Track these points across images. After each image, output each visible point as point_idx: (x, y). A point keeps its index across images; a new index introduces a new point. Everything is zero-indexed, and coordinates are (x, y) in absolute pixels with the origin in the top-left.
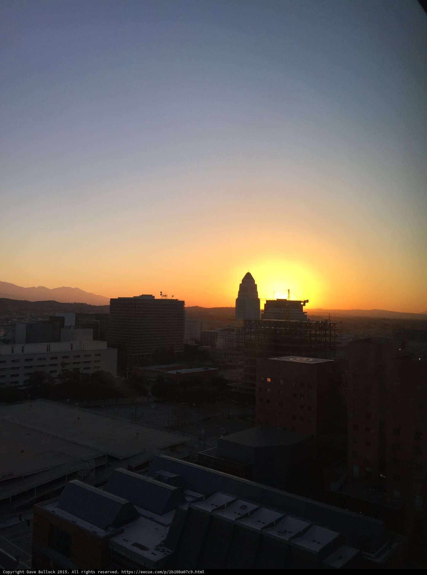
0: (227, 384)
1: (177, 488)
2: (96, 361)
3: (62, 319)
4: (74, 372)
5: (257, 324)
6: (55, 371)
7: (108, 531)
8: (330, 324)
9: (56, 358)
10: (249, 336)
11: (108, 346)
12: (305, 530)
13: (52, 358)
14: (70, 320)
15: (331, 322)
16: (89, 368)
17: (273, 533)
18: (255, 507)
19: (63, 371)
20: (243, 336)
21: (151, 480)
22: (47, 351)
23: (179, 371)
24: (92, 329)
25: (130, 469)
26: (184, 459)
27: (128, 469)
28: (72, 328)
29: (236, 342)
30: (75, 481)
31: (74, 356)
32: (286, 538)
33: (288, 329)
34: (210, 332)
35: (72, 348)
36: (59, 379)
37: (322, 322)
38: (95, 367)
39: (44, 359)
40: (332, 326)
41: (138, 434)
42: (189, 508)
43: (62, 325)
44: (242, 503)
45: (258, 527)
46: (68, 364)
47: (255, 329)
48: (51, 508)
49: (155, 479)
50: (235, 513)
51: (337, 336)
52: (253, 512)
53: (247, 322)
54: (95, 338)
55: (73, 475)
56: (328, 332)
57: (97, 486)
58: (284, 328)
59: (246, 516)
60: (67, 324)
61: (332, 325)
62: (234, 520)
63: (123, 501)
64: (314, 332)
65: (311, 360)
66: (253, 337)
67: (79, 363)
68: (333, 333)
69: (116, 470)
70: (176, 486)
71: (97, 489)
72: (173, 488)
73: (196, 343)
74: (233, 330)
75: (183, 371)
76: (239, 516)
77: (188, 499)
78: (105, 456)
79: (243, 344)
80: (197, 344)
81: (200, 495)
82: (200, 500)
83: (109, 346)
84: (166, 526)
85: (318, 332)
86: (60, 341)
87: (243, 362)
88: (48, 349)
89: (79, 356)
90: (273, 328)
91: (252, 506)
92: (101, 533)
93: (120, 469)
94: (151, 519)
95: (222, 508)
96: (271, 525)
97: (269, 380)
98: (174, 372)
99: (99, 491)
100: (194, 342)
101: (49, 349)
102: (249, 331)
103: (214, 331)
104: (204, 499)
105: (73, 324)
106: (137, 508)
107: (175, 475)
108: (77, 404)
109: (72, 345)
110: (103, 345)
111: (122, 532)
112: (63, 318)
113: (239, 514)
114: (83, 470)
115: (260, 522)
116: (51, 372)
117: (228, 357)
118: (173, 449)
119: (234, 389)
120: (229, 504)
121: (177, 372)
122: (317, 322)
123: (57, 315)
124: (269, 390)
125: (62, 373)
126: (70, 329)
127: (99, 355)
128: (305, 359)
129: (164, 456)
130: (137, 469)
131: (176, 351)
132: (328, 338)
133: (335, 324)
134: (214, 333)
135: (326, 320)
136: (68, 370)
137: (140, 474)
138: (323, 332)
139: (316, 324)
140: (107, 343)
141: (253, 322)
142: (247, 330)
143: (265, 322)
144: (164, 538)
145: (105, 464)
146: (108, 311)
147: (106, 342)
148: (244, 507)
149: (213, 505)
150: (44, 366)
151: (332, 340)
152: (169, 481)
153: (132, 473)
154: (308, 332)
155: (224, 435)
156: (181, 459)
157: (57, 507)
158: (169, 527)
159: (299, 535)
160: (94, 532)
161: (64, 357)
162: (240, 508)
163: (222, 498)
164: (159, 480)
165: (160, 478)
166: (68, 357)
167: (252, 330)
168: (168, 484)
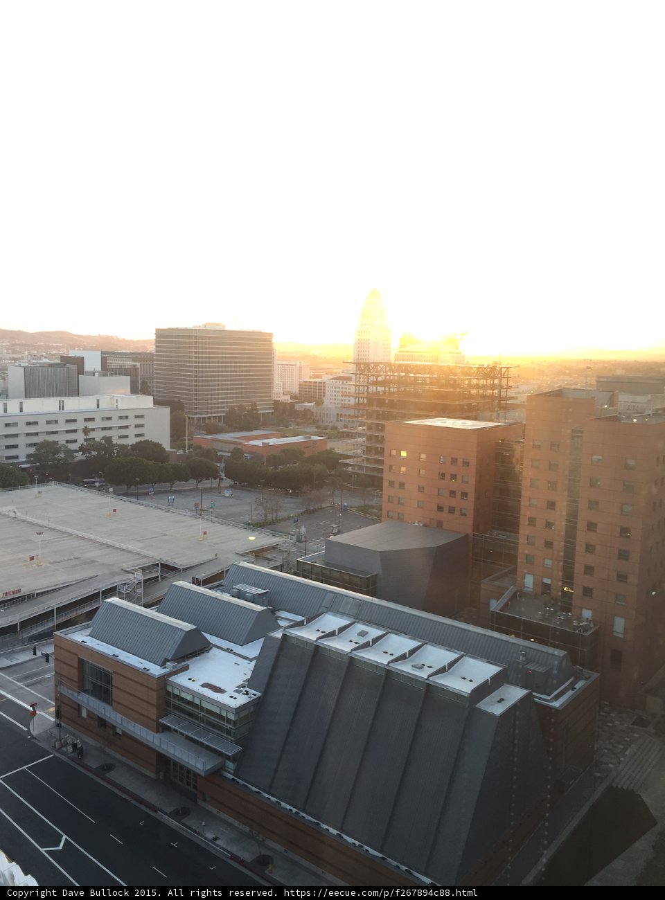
0: (340, 461)
1: (265, 608)
2: (137, 426)
3: (80, 362)
4: (103, 442)
5: (388, 369)
6: (75, 441)
7: (165, 668)
8: (501, 368)
9: (75, 421)
10: (375, 388)
11: (154, 404)
12: (451, 664)
13: (68, 421)
14: (93, 363)
15: (503, 366)
16: (126, 437)
17: (406, 668)
18: (379, 632)
19: (86, 440)
20: (366, 388)
21: (226, 597)
22: (60, 409)
23: (266, 441)
24: (129, 377)
25: (196, 582)
26: (275, 568)
27: (193, 583)
28: (97, 375)
29: (353, 397)
30: (114, 600)
31: (103, 419)
32: (424, 674)
33: (435, 376)
34: (315, 382)
35: (98, 406)
36: (81, 453)
37: (488, 365)
38: (137, 436)
39: (56, 422)
40: (503, 373)
41: (205, 533)
42: (284, 636)
43: (81, 371)
44: (360, 627)
45: (384, 660)
46: (93, 430)
47: (383, 377)
48: (79, 636)
49: (233, 596)
50: (351, 641)
51: (510, 387)
52: (376, 640)
53: (372, 365)
54: (135, 390)
55: (111, 592)
56: (496, 381)
57: (147, 606)
58: (428, 376)
59: (366, 645)
60: (88, 367)
61: (504, 370)
62: (349, 651)
63: (187, 626)
64: (474, 382)
65: (469, 425)
66: (380, 389)
67: (110, 428)
68: (504, 382)
69: (174, 583)
70: (263, 606)
71: (148, 610)
72: (259, 608)
73: (291, 399)
74: (349, 379)
75: (273, 441)
76: (357, 645)
77: (282, 623)
78: (157, 565)
79: (365, 401)
80: (294, 401)
81: (299, 618)
82: (299, 624)
83: (156, 402)
84: (251, 660)
85: (481, 382)
86: (78, 395)
87: (365, 428)
88: (61, 407)
89: (110, 418)
90: (412, 375)
91: (374, 632)
92: (156, 670)
93: (181, 583)
94: (229, 650)
95: (332, 634)
96: (402, 657)
97: (404, 454)
98: (258, 443)
99: (151, 613)
100: (288, 397)
101: (63, 407)
102: (375, 380)
103: (319, 380)
104: (305, 623)
105: (99, 368)
106: (207, 636)
107: (263, 591)
108: (111, 490)
109: (98, 401)
110: (146, 402)
111: (186, 668)
112: (82, 359)
113: (356, 643)
114: (125, 584)
115: (386, 653)
116: (68, 442)
117: (341, 420)
118: (259, 554)
119: (350, 468)
120: (342, 630)
121: (263, 443)
122: (481, 368)
123: (72, 353)
124: (403, 469)
125: (85, 443)
126: (94, 375)
127: (142, 416)
128: (461, 421)
129: (246, 565)
130: (206, 582)
131: (260, 412)
132: (496, 391)
133: (508, 368)
134: (320, 383)
135: (495, 364)
136: (94, 439)
137: (210, 589)
138: (489, 381)
139: (478, 369)
140: (154, 399)
141: (381, 366)
142: (371, 378)
143: (400, 366)
144: (249, 676)
145: (158, 577)
146: (152, 349)
147: (152, 397)
148: (363, 634)
149: (318, 630)
150: (56, 432)
151: (502, 393)
152: (253, 599)
153: (198, 587)
154: (466, 382)
155: (335, 534)
156: (271, 568)
157: (89, 635)
158: (255, 661)
159: (442, 670)
160: (145, 669)
161: (86, 420)
162: (358, 635)
163: (331, 622)
164: (239, 598)
165: (240, 595)
166: (93, 420)
167: (380, 379)
168: (252, 602)
